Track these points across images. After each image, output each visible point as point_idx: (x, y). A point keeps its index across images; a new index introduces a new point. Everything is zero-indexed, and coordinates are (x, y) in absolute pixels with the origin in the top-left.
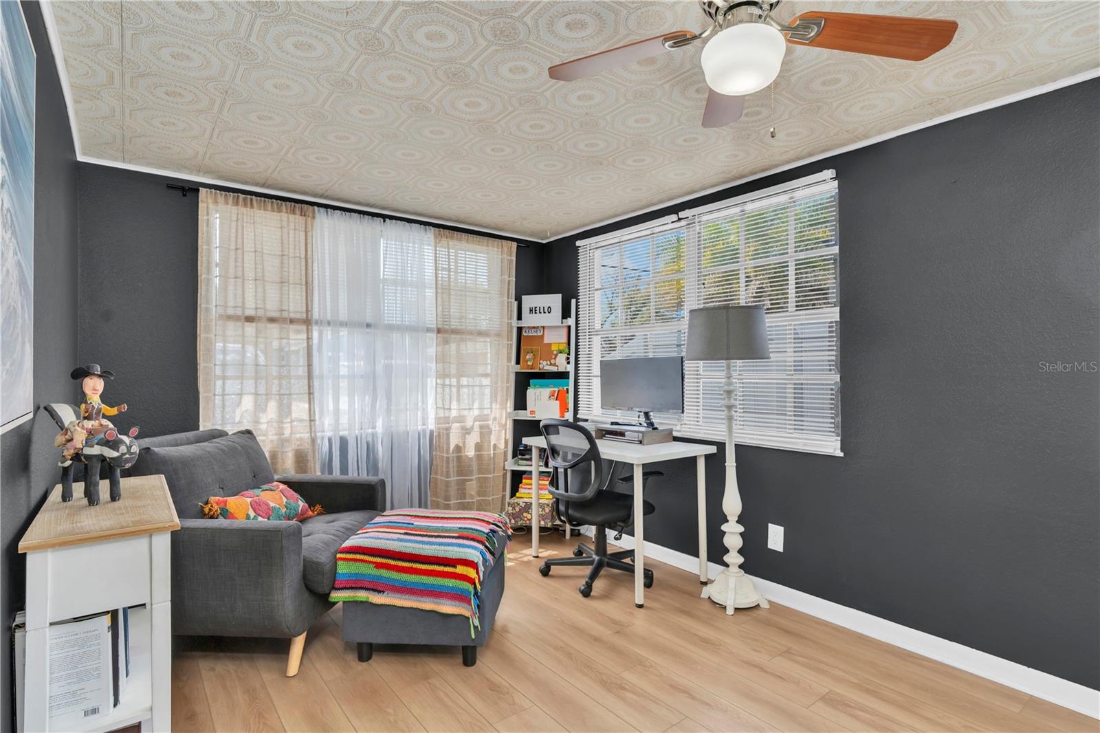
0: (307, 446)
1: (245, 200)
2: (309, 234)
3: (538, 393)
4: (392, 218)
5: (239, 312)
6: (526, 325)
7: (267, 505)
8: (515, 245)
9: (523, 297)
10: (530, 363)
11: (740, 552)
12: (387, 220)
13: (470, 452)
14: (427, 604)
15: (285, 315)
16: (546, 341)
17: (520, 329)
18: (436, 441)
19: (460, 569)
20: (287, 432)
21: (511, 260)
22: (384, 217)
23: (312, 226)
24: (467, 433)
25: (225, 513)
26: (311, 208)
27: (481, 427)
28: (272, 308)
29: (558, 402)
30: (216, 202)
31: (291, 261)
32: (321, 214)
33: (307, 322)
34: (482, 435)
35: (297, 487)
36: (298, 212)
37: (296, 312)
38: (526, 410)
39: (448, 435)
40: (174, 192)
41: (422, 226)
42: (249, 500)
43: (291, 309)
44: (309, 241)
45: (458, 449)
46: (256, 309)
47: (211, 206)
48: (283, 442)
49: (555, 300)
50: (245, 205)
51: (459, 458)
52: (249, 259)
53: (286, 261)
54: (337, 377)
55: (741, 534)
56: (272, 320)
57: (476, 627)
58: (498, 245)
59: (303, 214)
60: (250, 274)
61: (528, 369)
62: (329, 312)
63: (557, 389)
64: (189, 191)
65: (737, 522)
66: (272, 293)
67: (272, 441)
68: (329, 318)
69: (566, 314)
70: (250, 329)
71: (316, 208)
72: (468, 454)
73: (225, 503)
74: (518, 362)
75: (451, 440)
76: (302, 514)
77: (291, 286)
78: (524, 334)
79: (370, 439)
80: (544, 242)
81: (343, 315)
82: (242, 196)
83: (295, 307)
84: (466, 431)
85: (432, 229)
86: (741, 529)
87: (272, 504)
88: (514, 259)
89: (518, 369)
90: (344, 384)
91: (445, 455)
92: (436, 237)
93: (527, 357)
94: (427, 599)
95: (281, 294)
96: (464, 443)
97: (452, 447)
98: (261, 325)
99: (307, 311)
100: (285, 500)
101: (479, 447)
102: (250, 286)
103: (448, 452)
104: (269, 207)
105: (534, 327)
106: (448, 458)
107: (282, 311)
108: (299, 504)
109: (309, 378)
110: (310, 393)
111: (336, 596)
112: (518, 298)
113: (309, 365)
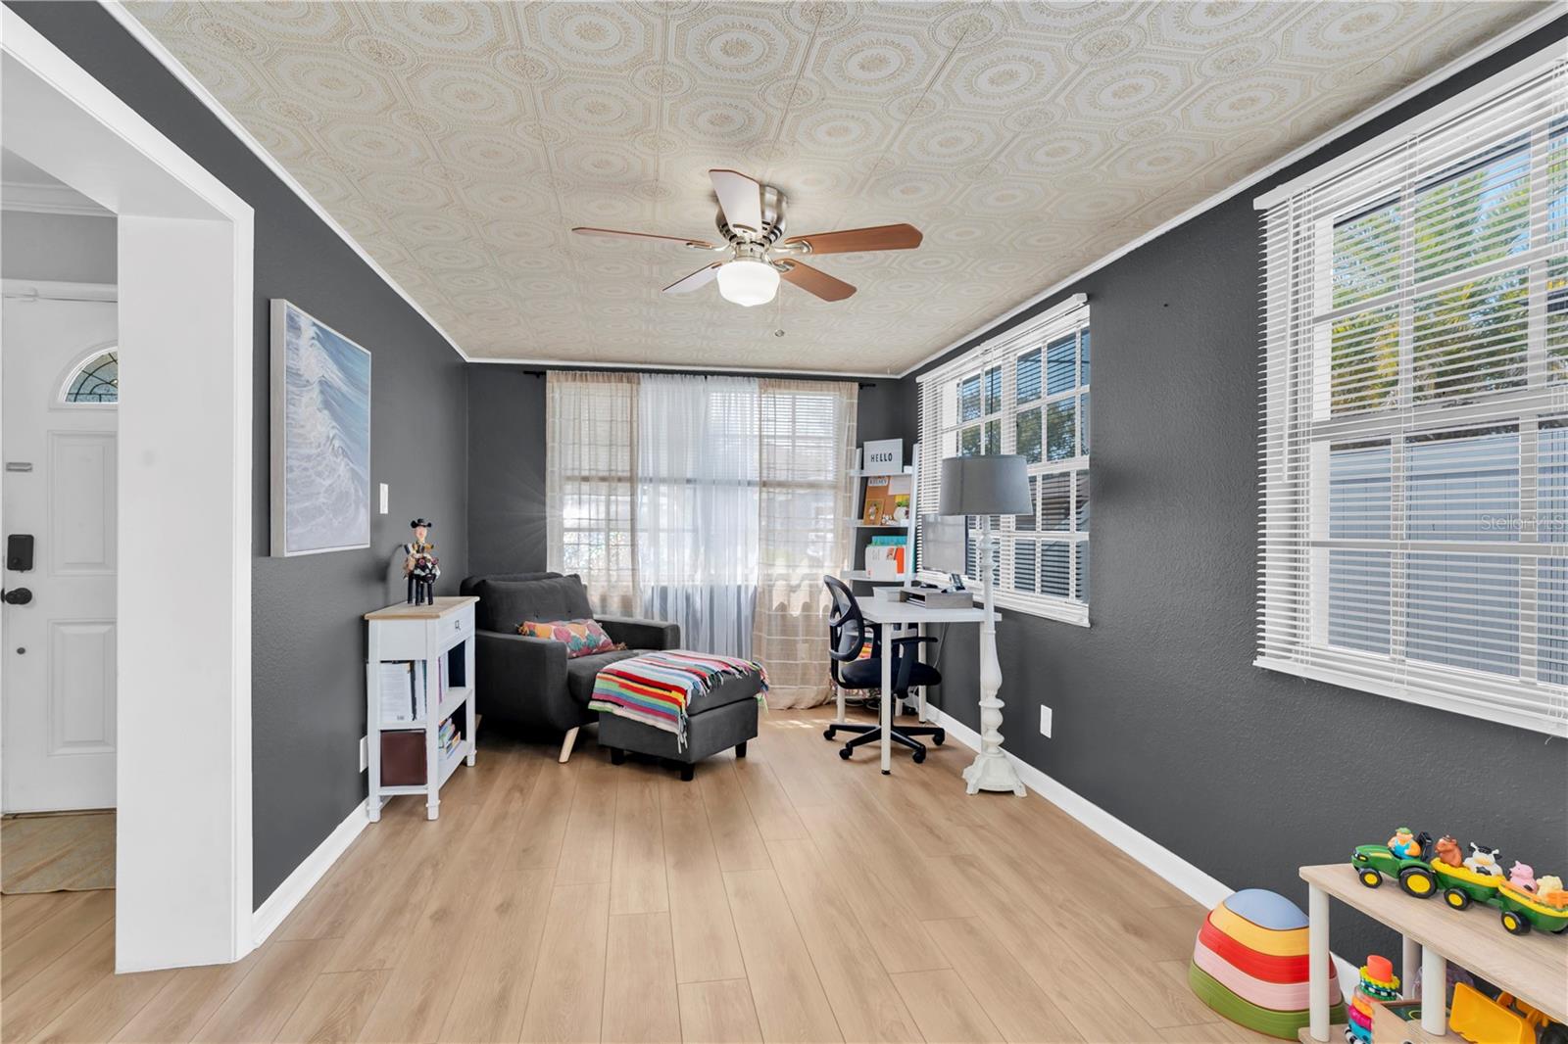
0: (631, 592)
1: (581, 375)
2: (635, 399)
3: (876, 551)
4: (713, 374)
5: (576, 473)
6: (872, 475)
7: (570, 634)
8: (856, 386)
9: (866, 443)
10: (872, 518)
11: (1000, 730)
12: (709, 377)
13: (796, 611)
14: (650, 720)
15: (613, 474)
16: (890, 493)
17: (865, 480)
18: (760, 597)
19: (674, 694)
20: (614, 579)
21: (852, 404)
22: (706, 374)
23: (637, 391)
24: (791, 591)
25: (532, 634)
26: (636, 374)
27: (811, 586)
28: (602, 468)
29: (895, 562)
30: (558, 381)
31: (619, 425)
32: (644, 378)
33: (632, 480)
34: (811, 594)
35: (607, 626)
36: (625, 379)
37: (623, 471)
38: (864, 569)
39: (770, 592)
40: (528, 376)
41: (746, 378)
42: (553, 627)
43: (620, 468)
44: (635, 405)
45: (783, 607)
46: (590, 470)
47: (555, 384)
48: (611, 587)
49: (895, 446)
50: (582, 380)
51: (784, 617)
52: (585, 425)
53: (614, 426)
54: (657, 530)
55: (1001, 710)
56: (603, 479)
57: (683, 745)
58: (834, 388)
59: (629, 381)
60: (585, 440)
61: (870, 524)
62: (651, 469)
63: (895, 547)
64: (539, 373)
65: (997, 697)
66: (603, 454)
67: (603, 587)
68: (651, 475)
69: (907, 460)
70: (585, 487)
71: (641, 374)
72: (792, 613)
73: (534, 627)
74: (861, 516)
75: (774, 597)
76: (602, 647)
77: (620, 448)
78: (870, 485)
79: (690, 591)
80: (899, 377)
81: (664, 472)
82: (578, 373)
83: (622, 466)
84: (792, 589)
85: (756, 379)
86: (1001, 704)
87: (573, 634)
88: (856, 401)
89: (860, 524)
90: (663, 536)
91: (767, 612)
92: (760, 388)
93: (870, 511)
94: (650, 716)
95: (610, 455)
96: (789, 601)
97: (775, 604)
98: (593, 484)
99: (631, 470)
100: (587, 632)
101: (806, 607)
102: (585, 449)
103: (770, 609)
104: (601, 378)
105: (879, 477)
106: (769, 615)
107: (610, 470)
108: (604, 638)
109: (633, 530)
110: (633, 545)
111: (593, 705)
112: (860, 445)
113: (633, 520)
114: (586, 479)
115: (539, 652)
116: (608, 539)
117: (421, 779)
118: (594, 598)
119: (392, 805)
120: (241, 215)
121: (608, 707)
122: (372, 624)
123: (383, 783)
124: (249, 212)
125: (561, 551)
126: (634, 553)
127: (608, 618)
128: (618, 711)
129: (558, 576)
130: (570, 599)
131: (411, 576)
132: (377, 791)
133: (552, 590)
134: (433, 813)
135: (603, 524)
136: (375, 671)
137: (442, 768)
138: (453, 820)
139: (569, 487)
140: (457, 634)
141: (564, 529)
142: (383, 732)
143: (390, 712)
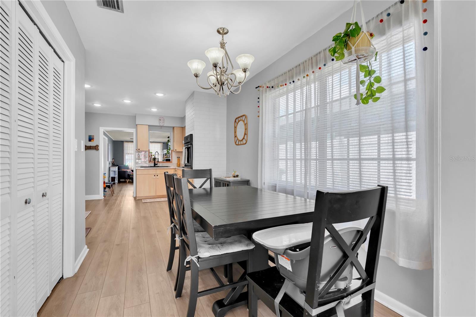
1: (128, 142)
40: (122, 142)
47: (125, 143)
111: (131, 177)
114: (129, 154)
115: (125, 172)
124: (107, 138)
130: (127, 167)
131: (112, 164)
133: (125, 166)
134: (116, 184)
135: (131, 159)
136: (111, 172)
137: (116, 181)
138: (118, 184)
139: (127, 155)
140: (117, 170)
141: (126, 160)
142: (111, 177)
143: (112, 175)
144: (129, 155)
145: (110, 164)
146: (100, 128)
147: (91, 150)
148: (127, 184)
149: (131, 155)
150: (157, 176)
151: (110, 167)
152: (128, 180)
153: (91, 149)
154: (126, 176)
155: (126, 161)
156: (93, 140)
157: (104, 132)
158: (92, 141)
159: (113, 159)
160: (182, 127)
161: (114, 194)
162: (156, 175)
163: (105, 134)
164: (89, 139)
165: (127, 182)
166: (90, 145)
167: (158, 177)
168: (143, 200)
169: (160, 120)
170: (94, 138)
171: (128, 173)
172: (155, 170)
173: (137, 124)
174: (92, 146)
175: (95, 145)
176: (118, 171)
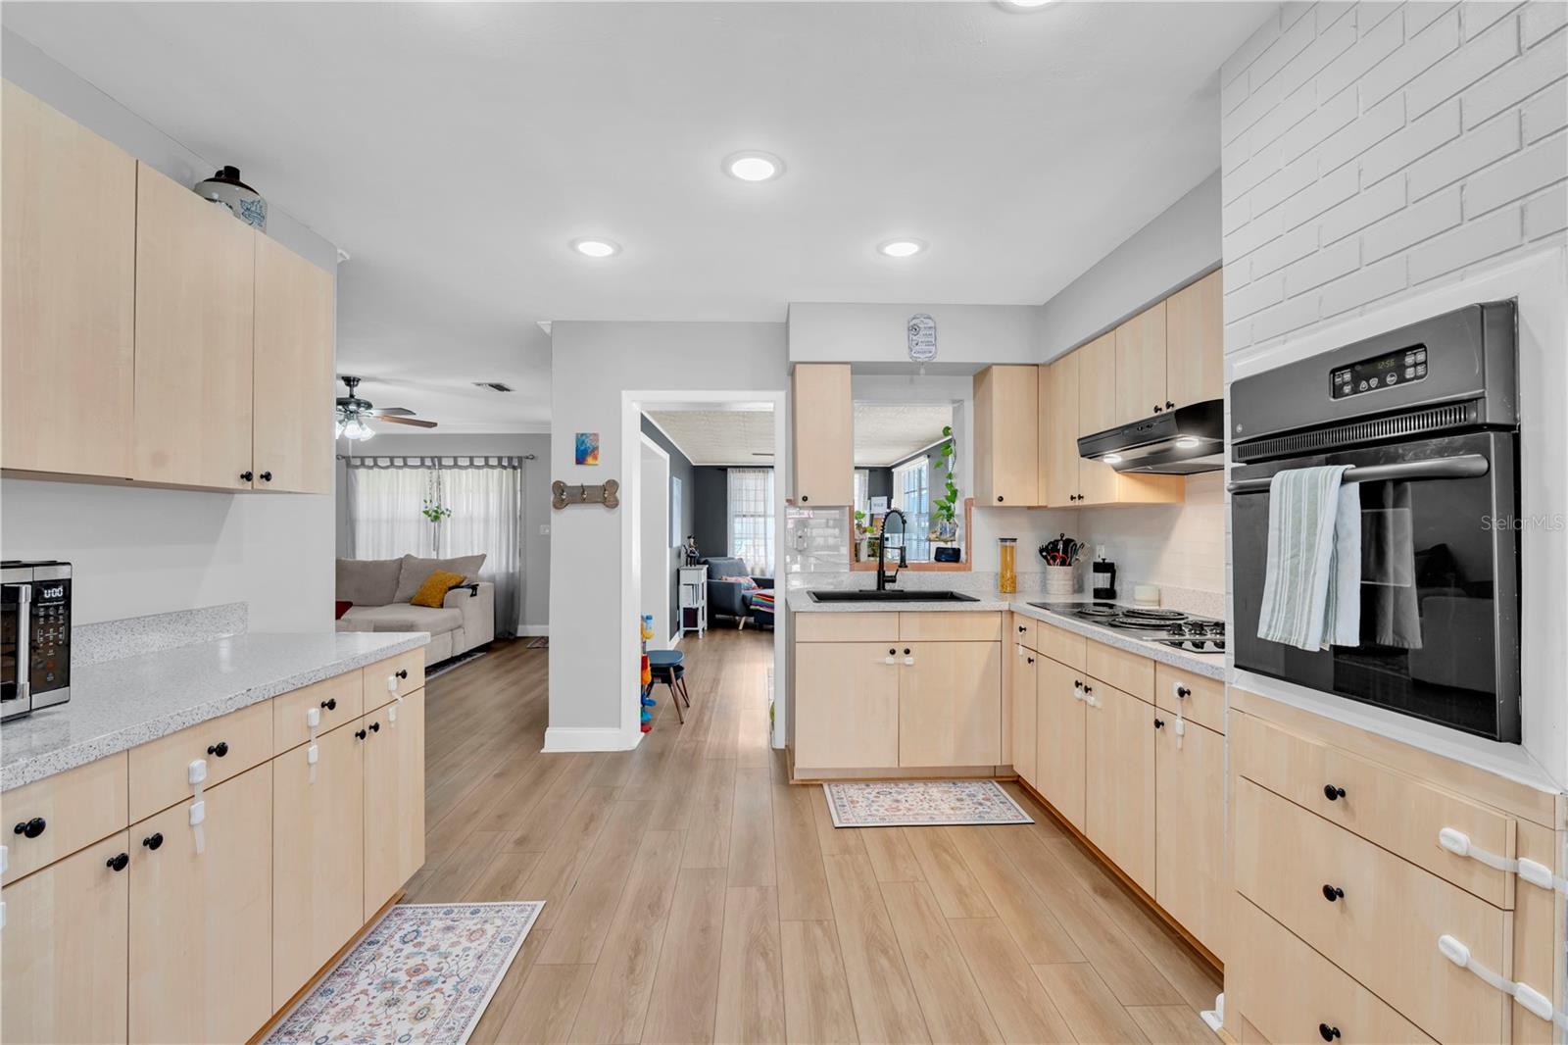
0: (764, 565)
1: (742, 470)
2: (767, 480)
5: (741, 513)
7: (741, 581)
8: (867, 471)
9: (872, 498)
15: (756, 514)
17: (872, 516)
20: (757, 559)
21: (867, 479)
23: (768, 476)
25: (727, 580)
26: (767, 469)
28: (752, 511)
30: (733, 472)
31: (759, 492)
32: (770, 471)
33: (765, 516)
35: (755, 580)
36: (762, 471)
40: (719, 470)
42: (735, 578)
44: (766, 483)
46: (747, 511)
47: (732, 474)
48: (755, 564)
49: (884, 500)
50: (742, 472)
52: (744, 492)
53: (757, 491)
58: (859, 472)
60: (744, 498)
64: (724, 469)
69: (889, 506)
71: (769, 469)
73: (727, 577)
76: (754, 586)
77: (759, 502)
80: (886, 467)
82: (741, 468)
88: (869, 478)
95: (755, 505)
99: (764, 512)
100: (747, 581)
102: (744, 503)
105: (878, 514)
107: (755, 512)
108: (754, 584)
109: (766, 539)
110: (766, 545)
111: (752, 607)
112: (869, 498)
113: (765, 534)
114: (744, 516)
115: (731, 586)
116: (754, 543)
117: (696, 626)
118: (749, 570)
119: (686, 634)
120: (666, 456)
121: (758, 607)
122: (681, 572)
123: (685, 626)
124: (668, 455)
125: (734, 548)
126: (766, 549)
127: (755, 577)
128: (761, 609)
129: (733, 559)
130: (739, 568)
131: (688, 556)
132: (682, 629)
133: (732, 564)
134: (701, 637)
135: (752, 536)
136: (682, 587)
137: (702, 624)
138: (706, 639)
139: (737, 520)
140: (704, 579)
141: (735, 538)
142: (684, 609)
143: (686, 602)
144: (744, 519)
145: (679, 556)
146: (624, 393)
147: (583, 506)
148: (738, 636)
149: (752, 519)
150: (907, 652)
151: (678, 571)
152: (744, 619)
153: (583, 501)
154: (737, 604)
155: (734, 545)
156: (595, 458)
157: (642, 416)
158: (590, 460)
159: (689, 538)
160: (1037, 365)
161: (688, 706)
162: (900, 650)
163: (647, 427)
164: (577, 451)
165: (741, 627)
166: (579, 484)
167: (909, 660)
168: (826, 787)
169: (914, 329)
170: (596, 448)
171: (743, 592)
172: (894, 618)
173: (793, 358)
174: (588, 487)
175: (600, 482)
176: (709, 584)
